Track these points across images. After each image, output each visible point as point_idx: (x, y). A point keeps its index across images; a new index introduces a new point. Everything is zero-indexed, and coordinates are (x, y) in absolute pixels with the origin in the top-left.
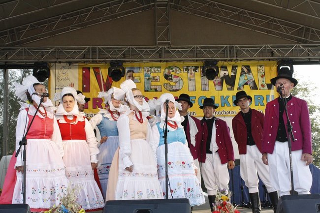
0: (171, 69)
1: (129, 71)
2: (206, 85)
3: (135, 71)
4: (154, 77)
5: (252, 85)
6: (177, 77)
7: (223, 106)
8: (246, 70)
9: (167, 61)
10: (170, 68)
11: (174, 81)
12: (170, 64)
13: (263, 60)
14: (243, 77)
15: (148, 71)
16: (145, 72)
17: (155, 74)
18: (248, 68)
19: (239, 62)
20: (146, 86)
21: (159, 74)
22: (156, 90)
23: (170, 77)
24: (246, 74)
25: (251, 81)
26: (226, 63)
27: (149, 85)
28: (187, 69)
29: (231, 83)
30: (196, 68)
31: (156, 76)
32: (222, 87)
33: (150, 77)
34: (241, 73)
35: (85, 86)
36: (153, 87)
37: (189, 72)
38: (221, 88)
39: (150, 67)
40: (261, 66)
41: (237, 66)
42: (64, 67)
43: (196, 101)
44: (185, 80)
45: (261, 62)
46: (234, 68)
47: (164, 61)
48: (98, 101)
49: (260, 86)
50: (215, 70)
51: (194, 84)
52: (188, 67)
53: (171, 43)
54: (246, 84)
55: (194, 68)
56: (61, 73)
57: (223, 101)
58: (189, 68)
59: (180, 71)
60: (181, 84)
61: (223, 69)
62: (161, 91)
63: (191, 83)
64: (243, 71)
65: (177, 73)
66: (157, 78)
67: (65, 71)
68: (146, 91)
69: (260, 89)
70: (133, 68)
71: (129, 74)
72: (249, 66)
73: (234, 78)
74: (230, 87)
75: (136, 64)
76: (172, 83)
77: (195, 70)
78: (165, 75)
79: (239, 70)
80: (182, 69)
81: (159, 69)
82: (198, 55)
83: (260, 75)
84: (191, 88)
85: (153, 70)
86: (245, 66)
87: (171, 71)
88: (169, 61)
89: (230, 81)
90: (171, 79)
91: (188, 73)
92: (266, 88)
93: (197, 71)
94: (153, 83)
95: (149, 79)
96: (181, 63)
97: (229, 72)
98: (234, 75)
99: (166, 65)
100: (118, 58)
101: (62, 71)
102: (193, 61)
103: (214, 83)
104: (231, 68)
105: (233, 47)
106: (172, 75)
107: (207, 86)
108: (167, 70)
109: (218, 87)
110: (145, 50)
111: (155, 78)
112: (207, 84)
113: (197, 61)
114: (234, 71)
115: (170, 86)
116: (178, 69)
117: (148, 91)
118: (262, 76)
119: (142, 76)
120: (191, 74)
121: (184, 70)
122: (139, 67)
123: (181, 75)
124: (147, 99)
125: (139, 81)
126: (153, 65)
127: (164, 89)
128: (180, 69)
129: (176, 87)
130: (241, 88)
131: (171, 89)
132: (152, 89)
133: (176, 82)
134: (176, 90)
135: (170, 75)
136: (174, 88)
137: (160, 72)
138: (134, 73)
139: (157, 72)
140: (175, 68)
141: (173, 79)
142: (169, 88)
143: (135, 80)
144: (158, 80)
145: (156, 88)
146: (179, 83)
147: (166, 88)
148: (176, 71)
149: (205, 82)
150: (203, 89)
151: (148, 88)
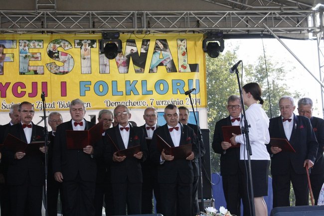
0: (58, 43)
2: (106, 65)
3: (7, 45)
4: (33, 54)
5: (169, 66)
6: (66, 54)
7: (128, 94)
8: (161, 46)
9: (52, 32)
10: (56, 42)
11: (61, 60)
12: (56, 36)
13: (185, 31)
14: (157, 55)
15: (25, 46)
16: (21, 48)
17: (35, 51)
18: (164, 42)
19: (152, 35)
20: (21, 67)
21: (41, 51)
22: (36, 73)
23: (56, 55)
24: (161, 50)
25: (168, 60)
26: (133, 36)
27: (26, 66)
28: (80, 44)
29: (140, 63)
30: (93, 42)
31: (36, 53)
32: (128, 68)
33: (28, 54)
34: (155, 49)
36: (31, 68)
37: (83, 47)
38: (126, 70)
39: (28, 41)
40: (182, 40)
41: (149, 40)
43: (92, 87)
44: (77, 58)
45: (183, 34)
46: (145, 42)
47: (48, 32)
49: (180, 67)
50: (117, 45)
51: (89, 65)
52: (81, 40)
53: (56, 7)
54: (161, 64)
55: (89, 42)
57: (129, 88)
58: (83, 42)
59: (69, 46)
60: (71, 64)
61: (130, 44)
62: (43, 74)
63: (85, 63)
64: (157, 47)
65: (66, 48)
66: (38, 55)
68: (21, 73)
69: (180, 72)
70: (4, 41)
72: (165, 40)
73: (144, 56)
74: (138, 68)
75: (7, 36)
76: (58, 63)
77: (91, 45)
78: (50, 51)
79: (152, 45)
80: (73, 44)
81: (40, 44)
82: (96, 24)
83: (181, 52)
84: (85, 70)
85: (31, 44)
86: (160, 40)
87: (58, 46)
88: (54, 32)
89: (139, 60)
90: (58, 57)
91: (81, 48)
92: (188, 69)
93: (94, 46)
94: (31, 63)
95: (26, 56)
96: (72, 35)
97: (139, 48)
98: (145, 52)
99: (51, 38)
102: (88, 32)
103: (117, 63)
104: (141, 42)
105: (143, 13)
106: (58, 51)
107: (108, 67)
108: (52, 45)
109: (122, 69)
110: (21, 16)
111: (35, 56)
112: (108, 64)
113: (93, 32)
114: (145, 47)
115: (56, 67)
116: (67, 44)
117: (24, 74)
118: (184, 54)
119: (16, 52)
120: (86, 50)
121: (76, 45)
122: (13, 41)
123: (71, 52)
124: (23, 86)
125: (12, 60)
126: (31, 37)
127: (47, 72)
128: (70, 44)
129: (64, 68)
130: (155, 70)
131: (56, 71)
132: (30, 71)
133: (64, 62)
134: (64, 73)
135: (56, 51)
136: (61, 70)
137: (42, 47)
138: (5, 48)
139: (38, 47)
140: (63, 42)
141: (60, 56)
142: (54, 70)
143: (6, 59)
144: (40, 59)
145: (36, 69)
146: (68, 62)
147: (49, 69)
148: (65, 46)
149: (104, 62)
150: (102, 71)
151: (25, 70)
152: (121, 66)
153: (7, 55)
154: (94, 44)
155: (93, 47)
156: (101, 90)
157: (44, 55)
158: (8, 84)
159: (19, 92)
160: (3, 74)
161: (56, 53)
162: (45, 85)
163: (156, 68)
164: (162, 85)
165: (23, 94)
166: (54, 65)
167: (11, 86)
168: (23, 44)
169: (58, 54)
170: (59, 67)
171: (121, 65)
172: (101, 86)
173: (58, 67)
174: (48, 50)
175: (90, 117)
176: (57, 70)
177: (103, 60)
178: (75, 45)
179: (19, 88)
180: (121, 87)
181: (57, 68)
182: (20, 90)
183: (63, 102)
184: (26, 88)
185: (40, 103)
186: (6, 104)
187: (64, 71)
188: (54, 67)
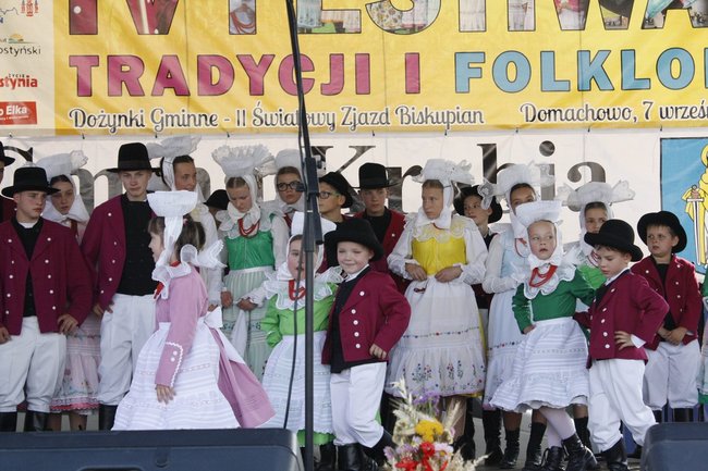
5: (698, 8)
7: (583, 87)
20: (302, 13)
22: (339, 28)
27: (314, 7)
32: (586, 16)
35: (77, 10)
38: (580, 22)
43: (487, 68)
48: (125, 68)
51: (479, 7)
54: (676, 4)
57: (587, 75)
60: (433, 4)
62: (358, 32)
63: (470, 2)
68: (303, 30)
84: (470, 21)
94: (328, 3)
103: (556, 2)
109: (571, 19)
112: (531, 4)
115: (392, 12)
117: (309, 31)
124: (307, 64)
127: (369, 26)
129: (413, 15)
130: (658, 21)
131: (394, 24)
132: (323, 24)
134: (414, 29)
136: (407, 21)
142: (388, 20)
145: (339, 19)
147: (376, 18)
150: (515, 24)
151: (312, 20)
152: (565, 11)
156: (512, 77)
158: (266, 61)
160: (255, 32)
162: (363, 62)
163: (661, 16)
164: (676, 64)
165: (307, 85)
166: (387, 9)
167: (276, 63)
170: (402, 11)
171: (566, 7)
172: (512, 67)
173: (397, 13)
175: (481, 149)
176: (396, 21)
180: (567, 69)
181: (395, 16)
183: (410, 109)
184: (313, 70)
185: (352, 112)
186: (263, 113)
187: (414, 25)
188: (387, 13)
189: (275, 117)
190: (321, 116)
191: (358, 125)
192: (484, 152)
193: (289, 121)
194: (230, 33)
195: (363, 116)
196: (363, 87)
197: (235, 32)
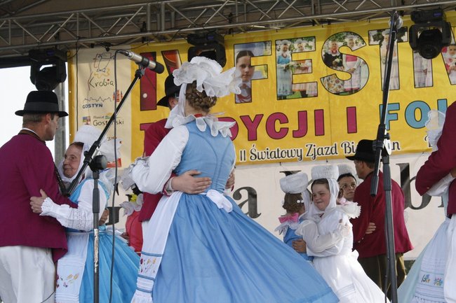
0: (341, 40)
1: (242, 54)
2: (425, 72)
3: (256, 51)
4: (299, 62)
6: (354, 58)
9: (329, 22)
10: (337, 37)
11: (346, 69)
12: (336, 28)
15: (285, 50)
16: (279, 53)
17: (302, 56)
20: (280, 87)
21: (311, 56)
22: (304, 94)
23: (338, 60)
27: (288, 83)
28: (379, 38)
30: (402, 31)
31: (304, 61)
33: (291, 63)
35: (145, 96)
37: (384, 42)
39: (290, 40)
42: (100, 56)
43: (401, 113)
44: (374, 63)
47: (322, 21)
51: (395, 73)
52: (380, 31)
56: (94, 70)
58: (383, 33)
59: (360, 42)
62: (316, 96)
65: (355, 47)
66: (308, 64)
67: (103, 64)
68: (281, 98)
70: (251, 44)
71: (242, 60)
75: (256, 36)
76: (341, 75)
77: (398, 37)
78: (327, 55)
80: (366, 38)
81: (311, 43)
85: (296, 45)
87: (340, 44)
90: (340, 64)
91: (380, 45)
93: (403, 38)
94: (296, 79)
95: (287, 68)
96: (365, 23)
99: (329, 31)
100: (208, 24)
101: (97, 63)
103: (447, 66)
106: (341, 54)
107: (429, 75)
108: (330, 43)
111: (302, 65)
112: (429, 69)
113: (402, 13)
115: (337, 82)
116: (355, 39)
117: (285, 98)
119: (271, 62)
121: (372, 39)
122: (265, 42)
123: (364, 53)
124: (283, 118)
125: (265, 75)
126: (296, 33)
127: (322, 92)
128: (361, 38)
129: (351, 82)
131: (339, 90)
132: (294, 93)
133: (351, 72)
134: (352, 91)
135: (338, 55)
136: (347, 86)
137: (313, 49)
138: (253, 56)
139: (307, 49)
140: (350, 36)
141: (344, 63)
143: (255, 74)
144: (310, 70)
145: (304, 89)
146: (358, 72)
147: (327, 87)
148: (352, 44)
149: (421, 66)
150: (419, 83)
151: (286, 91)
152: (453, 72)
153: (256, 69)
154: (404, 34)
155: (402, 41)
156: (418, 118)
157: (318, 63)
158: (259, 118)
159: (278, 130)
160: (251, 101)
161: (338, 57)
162: (319, 114)
165: (284, 132)
166: (334, 80)
167: (264, 119)
168: (282, 47)
169: (342, 58)
170: (343, 81)
171: (454, 69)
172: (418, 111)
173: (341, 82)
174: (324, 53)
175: (399, 167)
176: (340, 87)
177: (421, 62)
178: (369, 40)
179: (277, 122)
181: (339, 84)
182: (278, 126)
183: (351, 144)
184: (288, 122)
185: (313, 147)
186: (257, 151)
187: (352, 89)
188: (334, 83)
189: (263, 153)
190: (294, 152)
191: (317, 156)
192: (401, 168)
193: (273, 156)
194: (236, 103)
195: (320, 150)
196: (320, 131)
197: (238, 102)
